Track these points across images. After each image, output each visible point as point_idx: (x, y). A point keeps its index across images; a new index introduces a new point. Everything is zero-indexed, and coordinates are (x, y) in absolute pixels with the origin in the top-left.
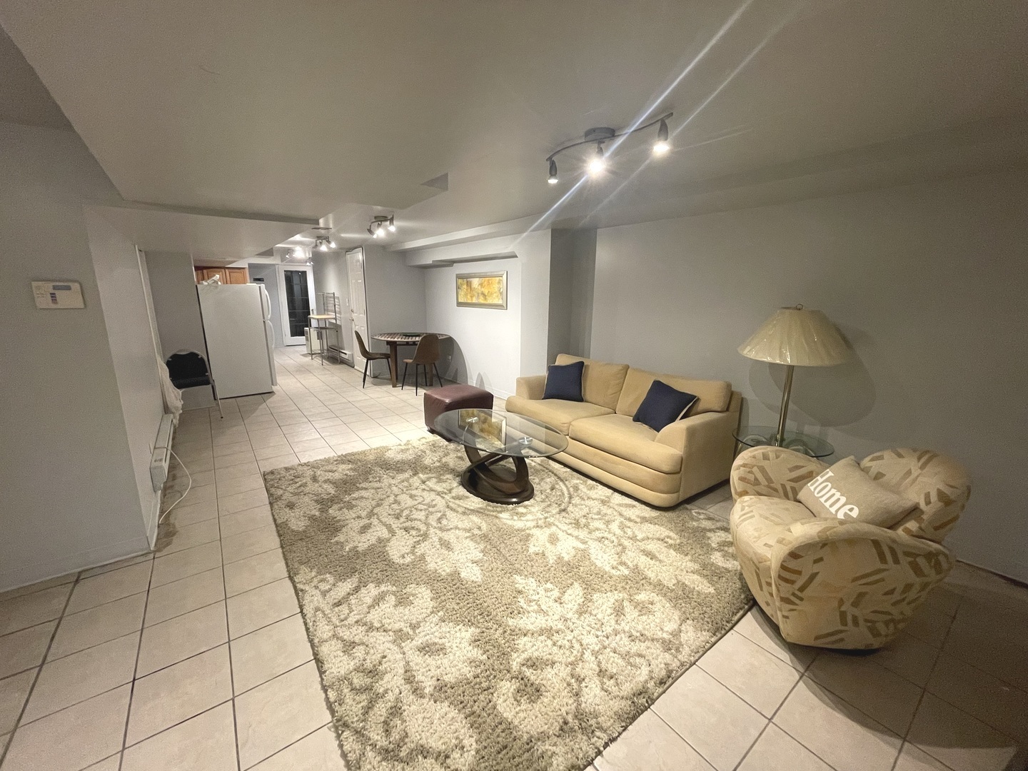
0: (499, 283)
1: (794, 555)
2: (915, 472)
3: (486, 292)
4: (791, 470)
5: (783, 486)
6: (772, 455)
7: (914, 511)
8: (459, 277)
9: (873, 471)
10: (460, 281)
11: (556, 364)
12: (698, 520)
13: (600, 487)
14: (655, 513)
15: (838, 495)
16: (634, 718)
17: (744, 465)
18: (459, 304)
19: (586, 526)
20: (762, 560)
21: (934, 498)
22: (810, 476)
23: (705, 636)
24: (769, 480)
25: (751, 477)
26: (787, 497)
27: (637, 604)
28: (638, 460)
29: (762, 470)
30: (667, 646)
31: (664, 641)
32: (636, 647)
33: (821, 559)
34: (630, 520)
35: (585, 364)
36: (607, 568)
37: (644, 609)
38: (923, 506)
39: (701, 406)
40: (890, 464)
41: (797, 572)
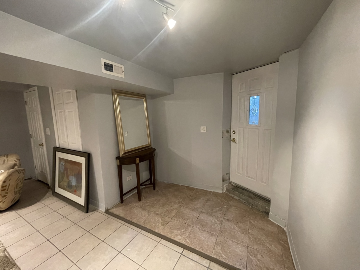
7: (15, 165)
41: (5, 186)
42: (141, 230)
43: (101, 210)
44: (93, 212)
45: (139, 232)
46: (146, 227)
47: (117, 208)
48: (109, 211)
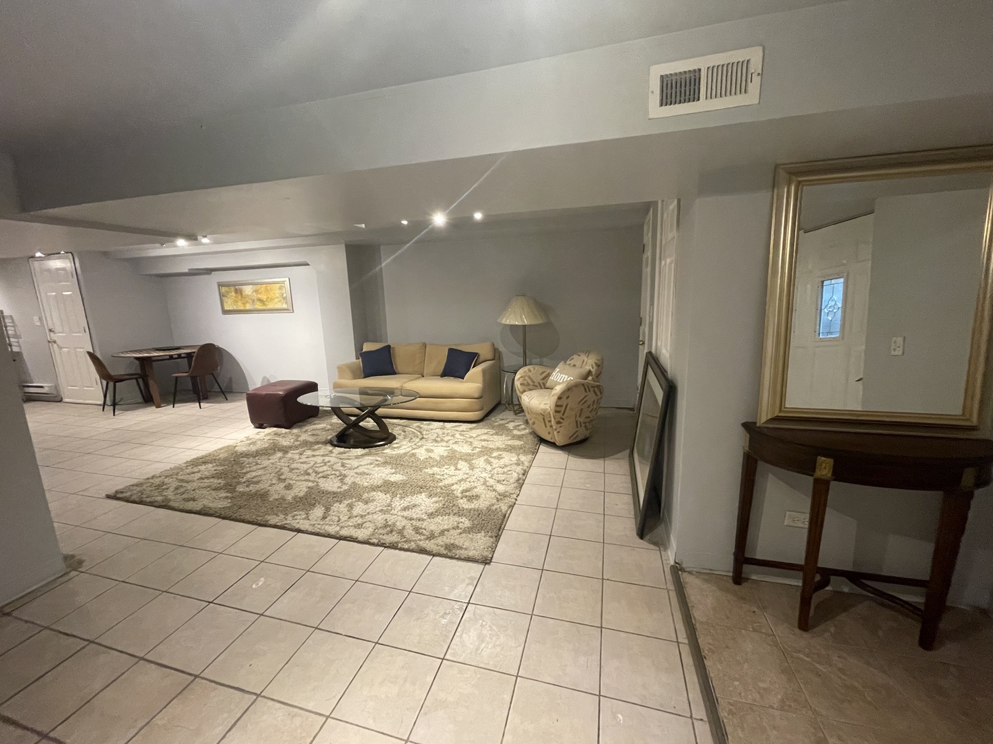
0: (280, 288)
1: (560, 398)
2: (586, 359)
3: (264, 297)
4: (541, 374)
5: (539, 383)
6: (532, 369)
7: (589, 373)
8: (220, 285)
9: (572, 364)
10: (223, 289)
11: (364, 350)
12: (497, 422)
13: (434, 423)
14: (474, 425)
15: (564, 376)
16: (521, 488)
17: (521, 377)
18: (225, 312)
19: (442, 440)
20: (545, 410)
21: (594, 365)
22: (549, 375)
23: (530, 457)
24: (533, 382)
25: (525, 382)
26: (541, 388)
27: (495, 457)
28: (458, 396)
29: (529, 377)
30: (518, 464)
31: (516, 464)
32: (505, 470)
33: (568, 397)
34: (463, 431)
35: (392, 346)
36: (470, 451)
37: (499, 458)
38: (591, 369)
39: (481, 358)
40: (576, 359)
41: (561, 406)
42: (705, 719)
43: (668, 557)
44: (652, 547)
45: (694, 716)
46: (729, 729)
47: (705, 586)
48: (680, 573)
